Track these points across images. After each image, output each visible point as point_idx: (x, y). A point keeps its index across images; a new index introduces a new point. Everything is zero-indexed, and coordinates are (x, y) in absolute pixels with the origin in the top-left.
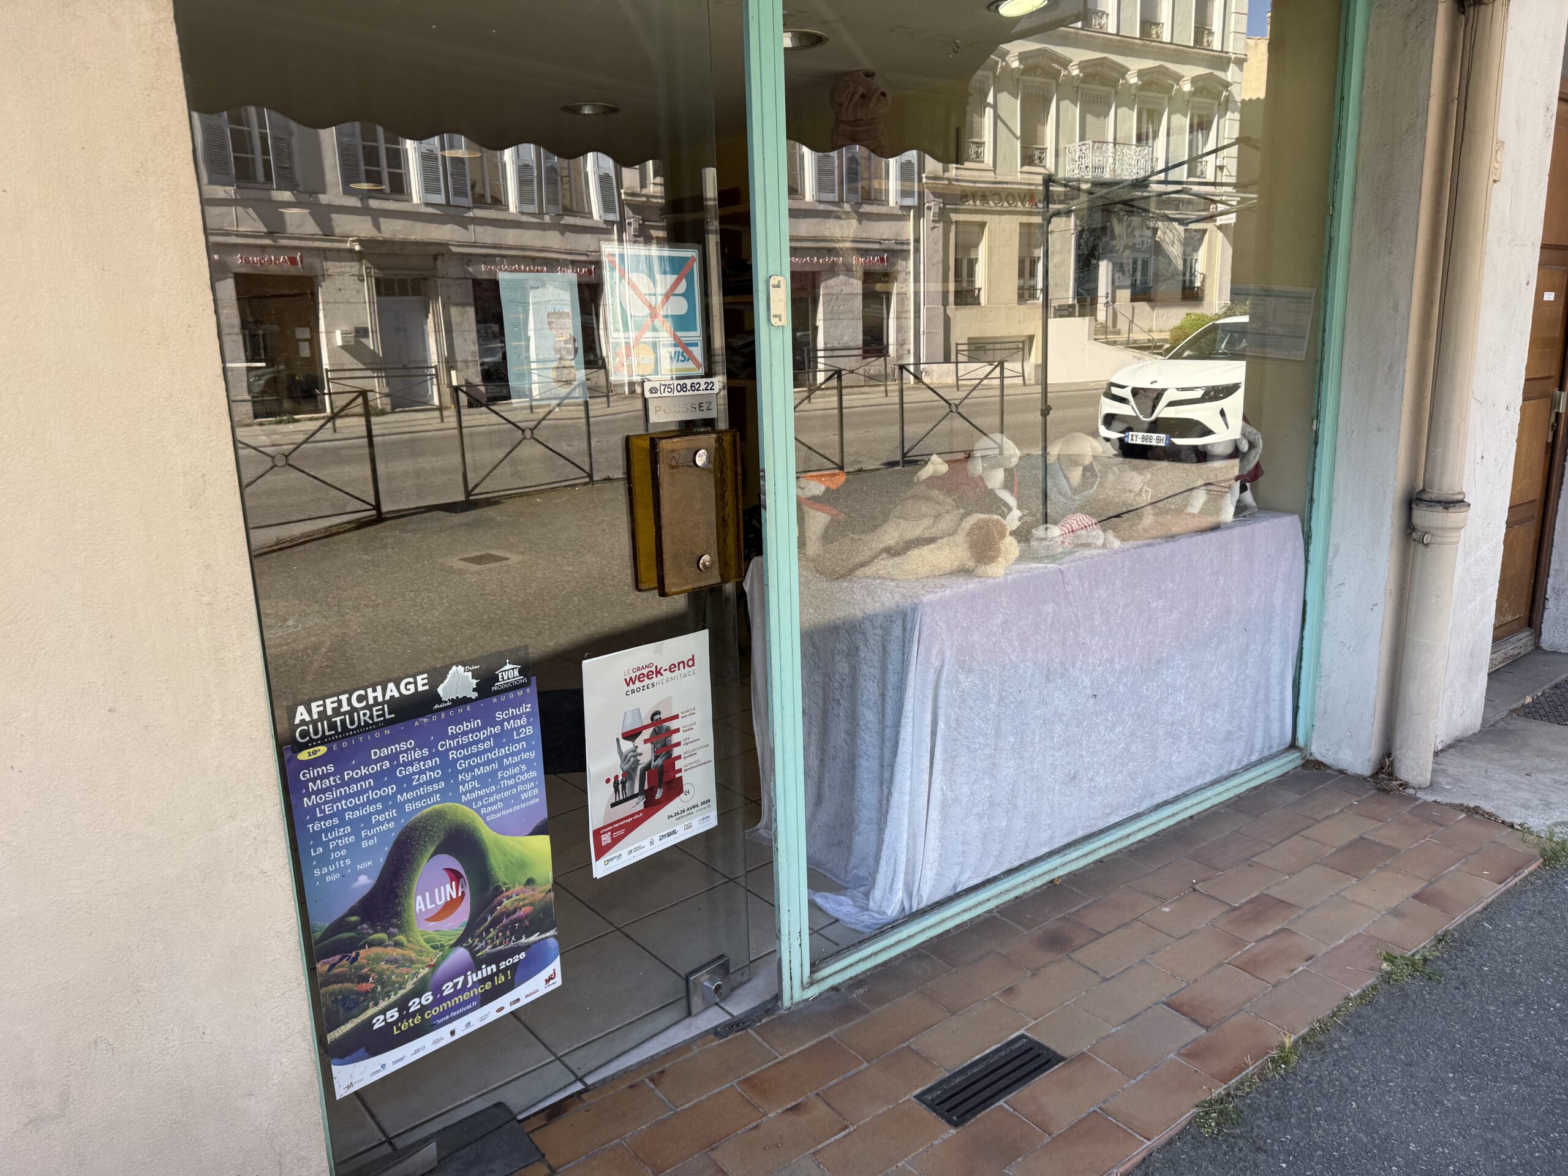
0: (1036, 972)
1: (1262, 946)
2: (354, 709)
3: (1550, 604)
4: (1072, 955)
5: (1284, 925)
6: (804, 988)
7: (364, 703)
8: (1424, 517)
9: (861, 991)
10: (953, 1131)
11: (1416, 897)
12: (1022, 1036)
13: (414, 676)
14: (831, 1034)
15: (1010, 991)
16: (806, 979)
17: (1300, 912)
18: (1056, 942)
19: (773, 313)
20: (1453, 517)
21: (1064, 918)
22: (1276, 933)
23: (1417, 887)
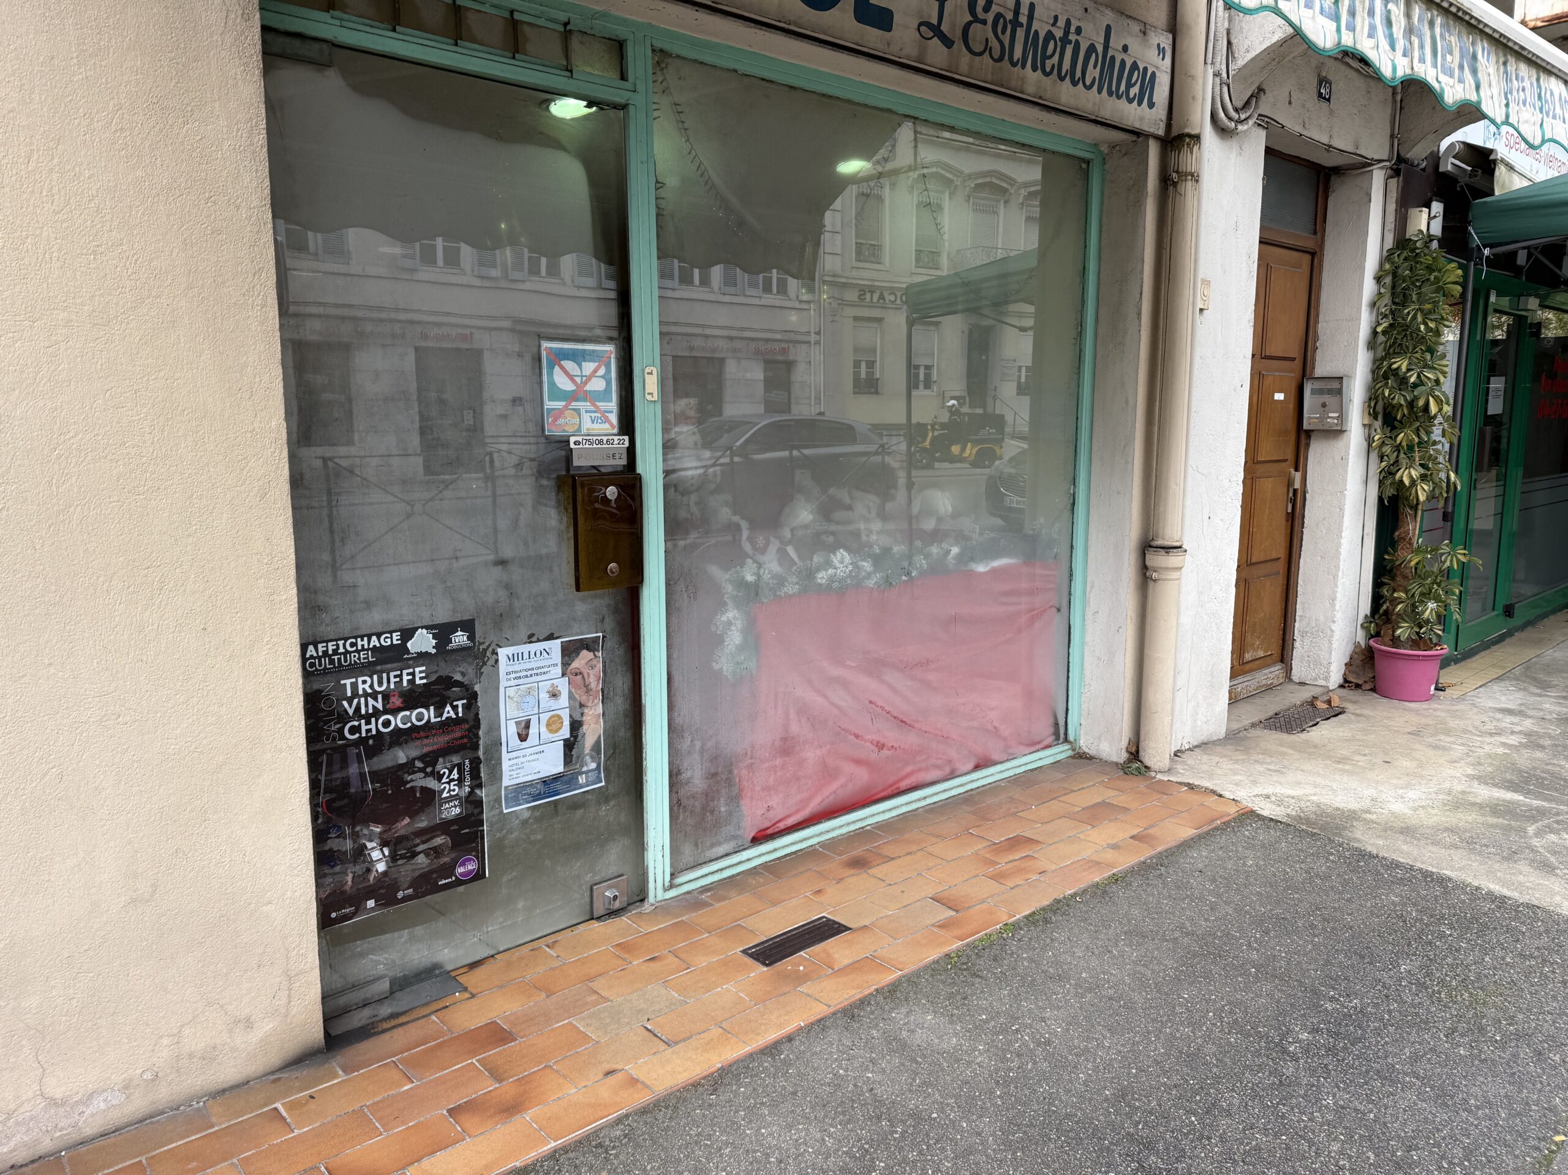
0: (840, 881)
1: (1010, 865)
2: (347, 652)
3: (1297, 644)
4: (869, 871)
5: (1030, 853)
6: (665, 890)
7: (355, 648)
8: (1155, 560)
9: (709, 894)
10: (765, 969)
11: (1132, 837)
12: (824, 917)
13: (391, 632)
14: (684, 918)
15: (819, 892)
16: (667, 884)
17: (1043, 846)
18: (859, 863)
19: (647, 392)
20: (1173, 560)
21: (867, 849)
22: (1022, 858)
23: (1135, 832)
